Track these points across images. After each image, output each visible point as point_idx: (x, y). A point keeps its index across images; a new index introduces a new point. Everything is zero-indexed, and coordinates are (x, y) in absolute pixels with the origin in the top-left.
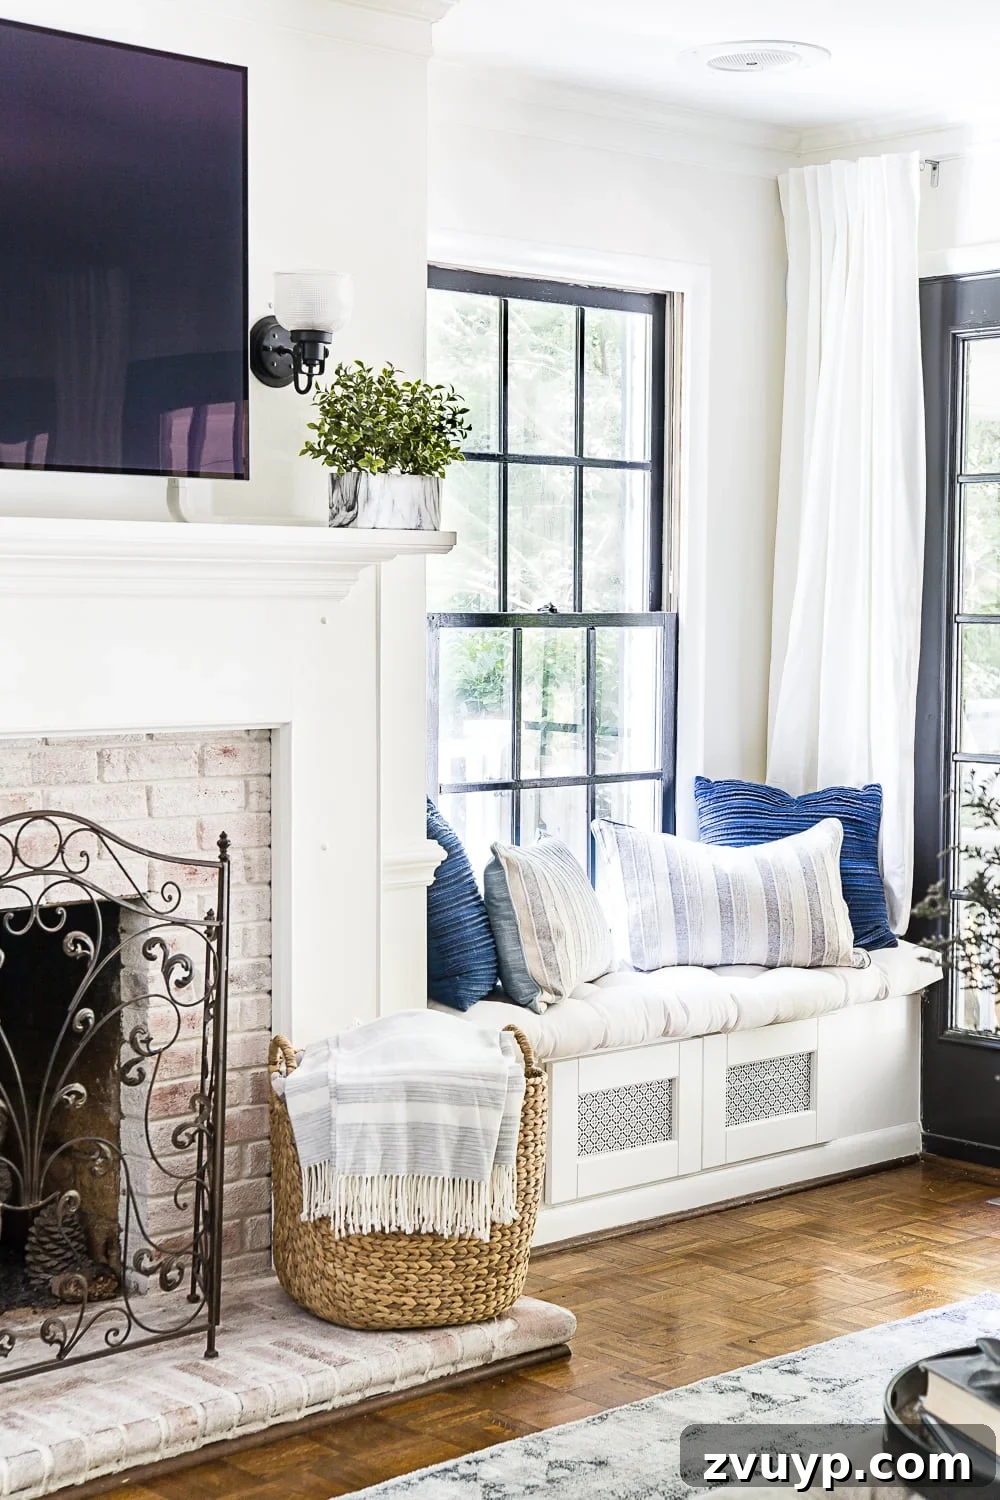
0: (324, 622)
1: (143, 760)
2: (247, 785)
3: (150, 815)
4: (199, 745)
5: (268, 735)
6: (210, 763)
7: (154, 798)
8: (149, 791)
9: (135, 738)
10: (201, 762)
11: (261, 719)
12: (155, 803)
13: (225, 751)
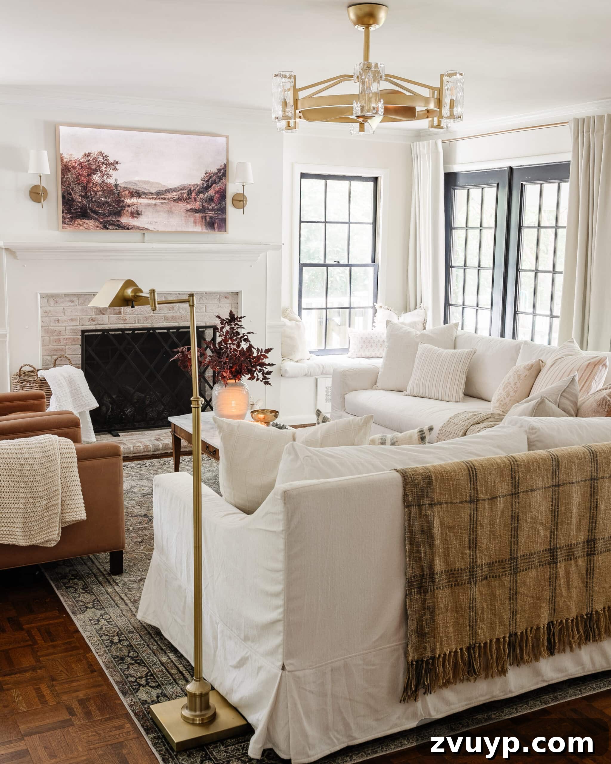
0: (251, 266)
1: (204, 299)
2: (232, 306)
3: (206, 312)
4: (219, 296)
5: (237, 294)
6: (222, 300)
7: (207, 308)
8: (205, 306)
9: (202, 293)
10: (219, 300)
11: (236, 290)
12: (207, 309)
13: (226, 297)
